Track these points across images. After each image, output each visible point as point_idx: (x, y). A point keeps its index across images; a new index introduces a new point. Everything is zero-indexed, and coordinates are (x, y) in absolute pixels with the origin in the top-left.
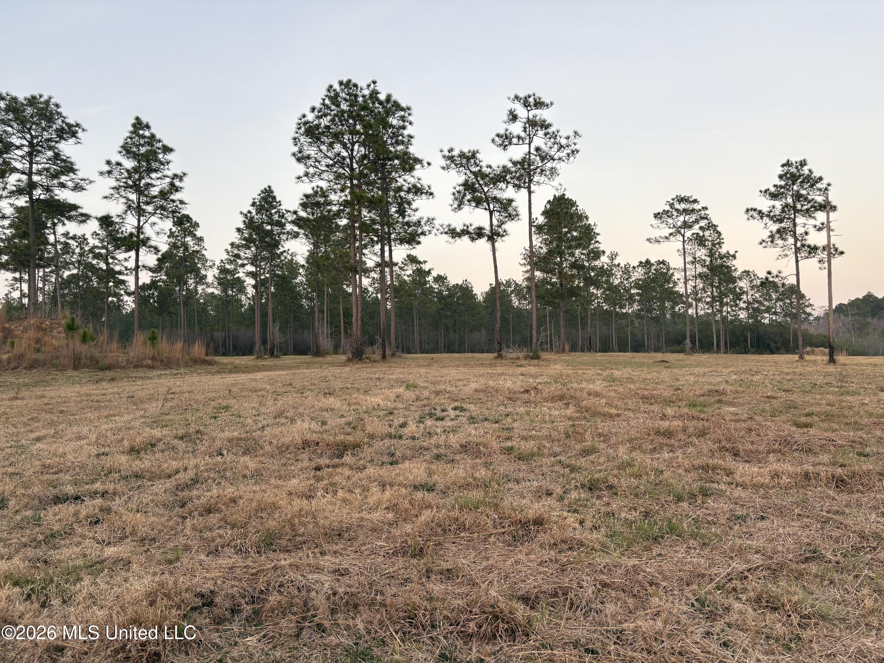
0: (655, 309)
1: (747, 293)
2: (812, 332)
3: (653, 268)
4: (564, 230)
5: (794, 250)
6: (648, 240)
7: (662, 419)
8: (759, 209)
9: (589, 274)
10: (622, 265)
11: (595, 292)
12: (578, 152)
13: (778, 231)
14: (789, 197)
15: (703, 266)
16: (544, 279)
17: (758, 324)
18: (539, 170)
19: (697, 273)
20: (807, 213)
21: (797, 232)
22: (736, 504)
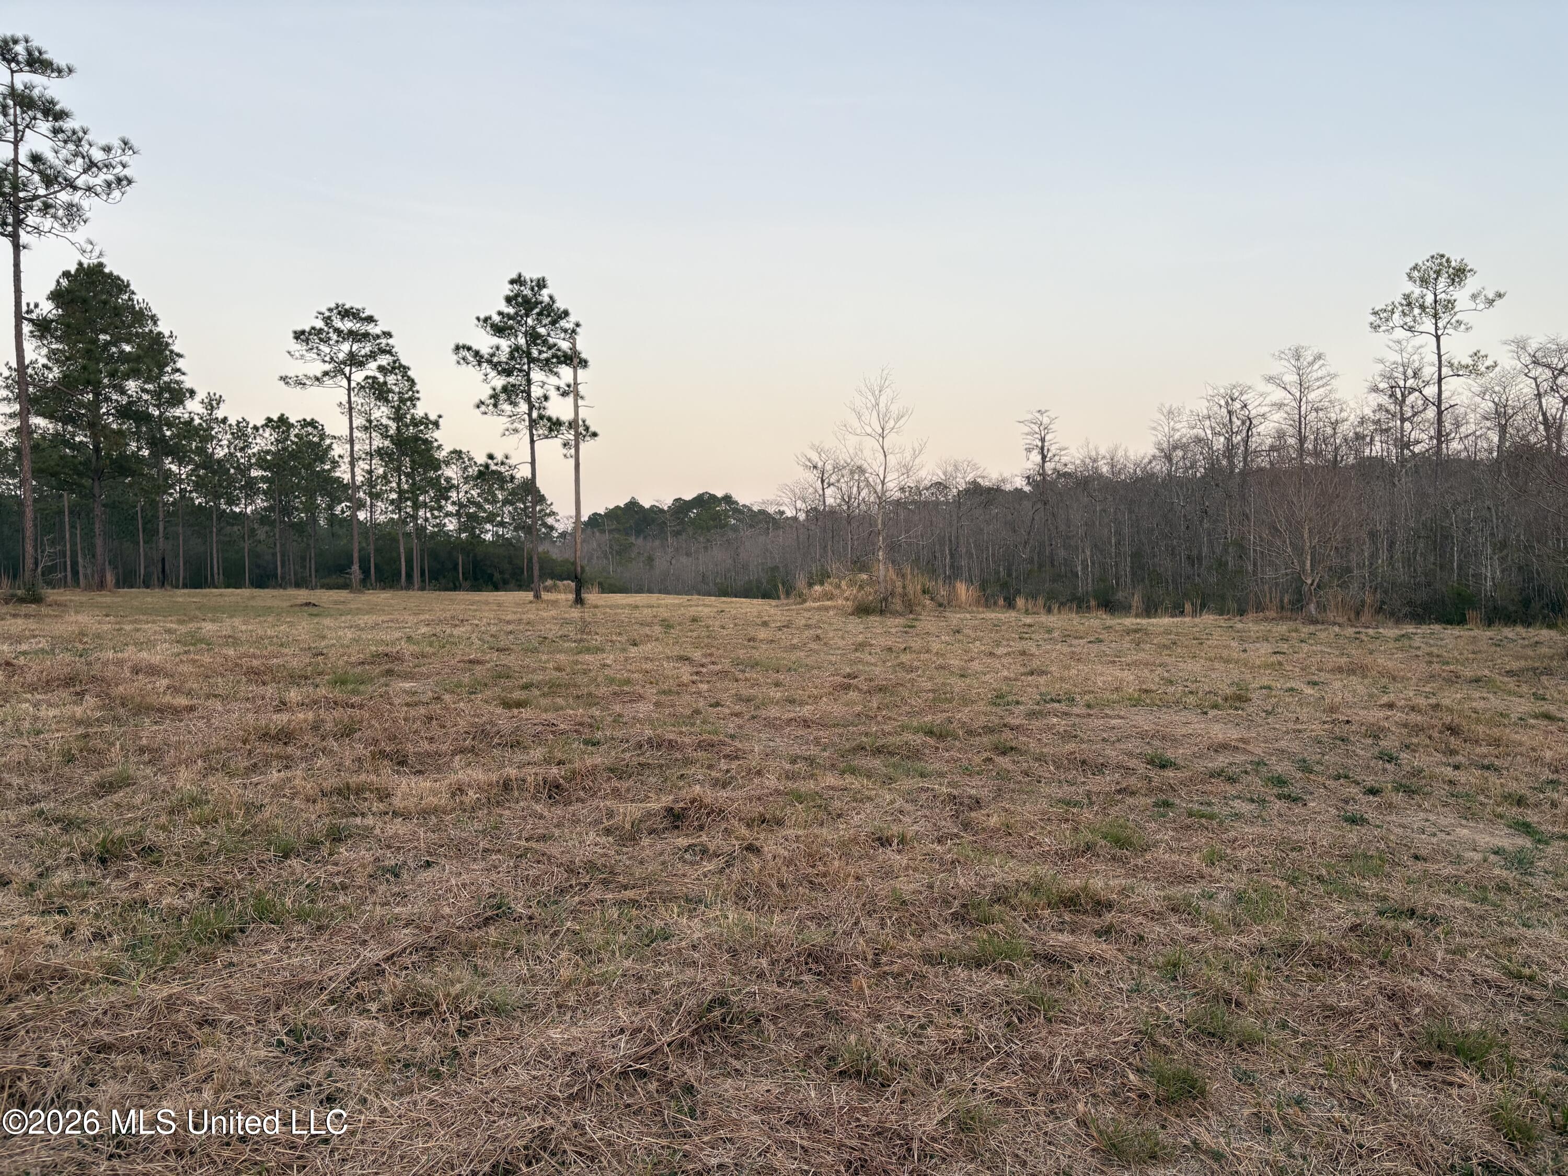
0: (297, 509)
1: (457, 488)
2: (554, 557)
3: (294, 432)
4: (102, 337)
5: (527, 423)
6: (284, 379)
7: (278, 710)
8: (475, 347)
9: (161, 430)
10: (232, 421)
11: (174, 468)
12: (130, 182)
13: (505, 389)
14: (520, 335)
15: (385, 436)
16: (57, 434)
17: (474, 541)
18: (38, 204)
19: (374, 447)
20: (547, 365)
21: (533, 395)
22: (389, 847)
